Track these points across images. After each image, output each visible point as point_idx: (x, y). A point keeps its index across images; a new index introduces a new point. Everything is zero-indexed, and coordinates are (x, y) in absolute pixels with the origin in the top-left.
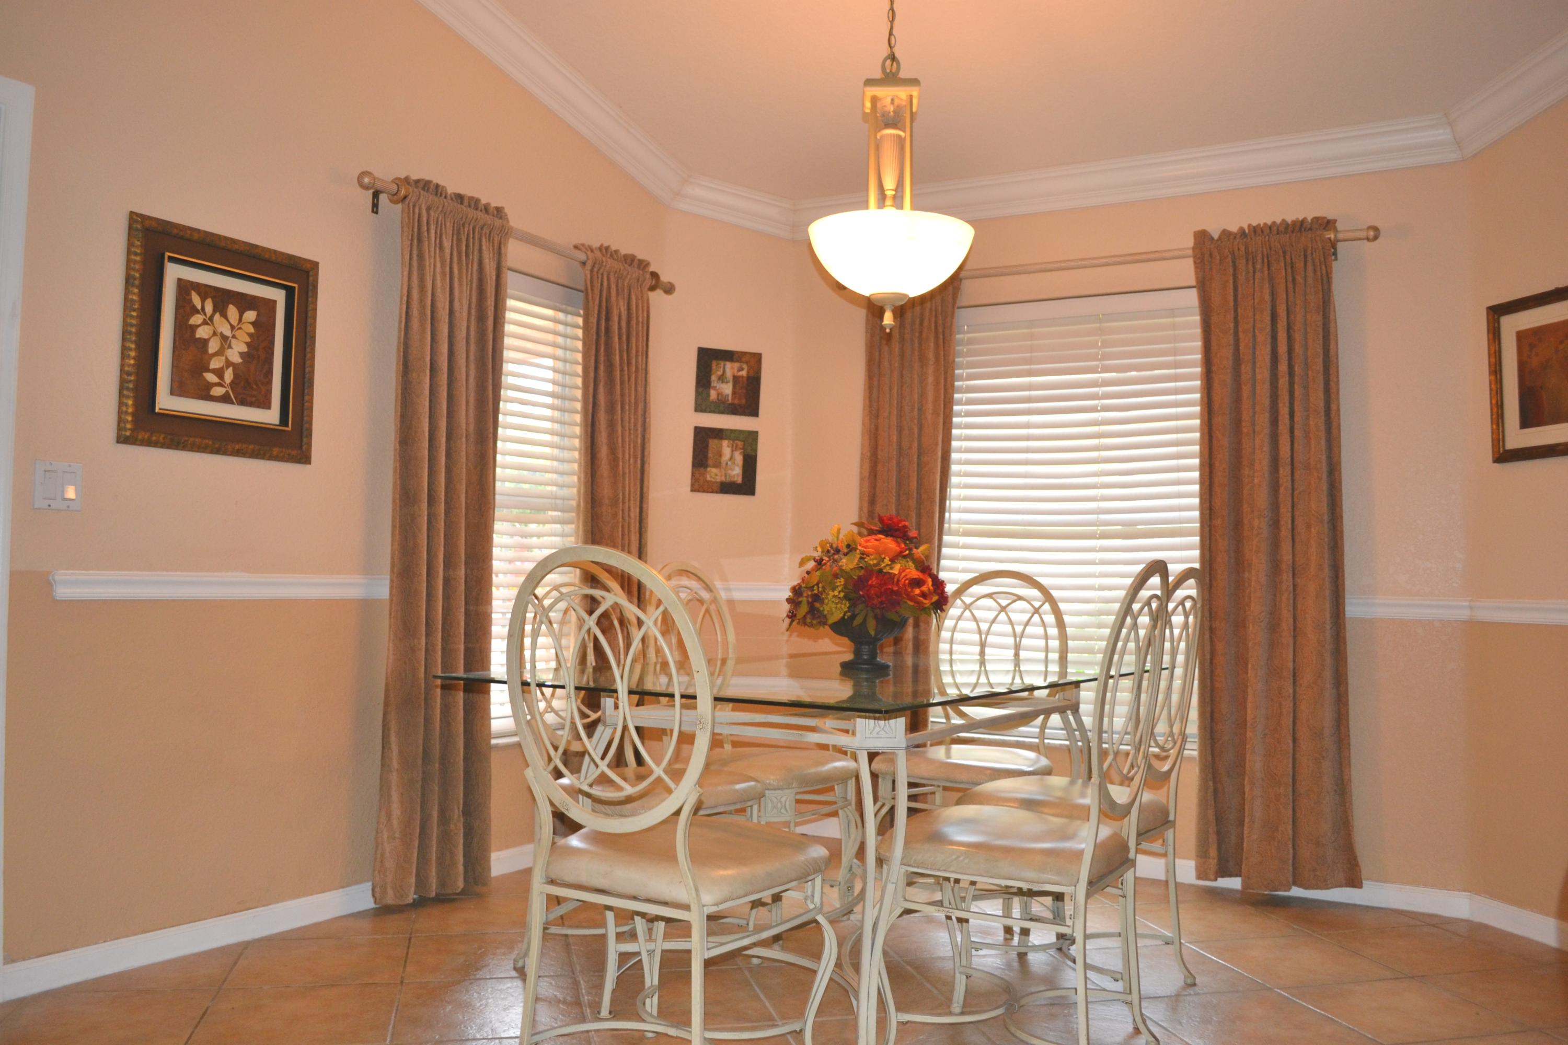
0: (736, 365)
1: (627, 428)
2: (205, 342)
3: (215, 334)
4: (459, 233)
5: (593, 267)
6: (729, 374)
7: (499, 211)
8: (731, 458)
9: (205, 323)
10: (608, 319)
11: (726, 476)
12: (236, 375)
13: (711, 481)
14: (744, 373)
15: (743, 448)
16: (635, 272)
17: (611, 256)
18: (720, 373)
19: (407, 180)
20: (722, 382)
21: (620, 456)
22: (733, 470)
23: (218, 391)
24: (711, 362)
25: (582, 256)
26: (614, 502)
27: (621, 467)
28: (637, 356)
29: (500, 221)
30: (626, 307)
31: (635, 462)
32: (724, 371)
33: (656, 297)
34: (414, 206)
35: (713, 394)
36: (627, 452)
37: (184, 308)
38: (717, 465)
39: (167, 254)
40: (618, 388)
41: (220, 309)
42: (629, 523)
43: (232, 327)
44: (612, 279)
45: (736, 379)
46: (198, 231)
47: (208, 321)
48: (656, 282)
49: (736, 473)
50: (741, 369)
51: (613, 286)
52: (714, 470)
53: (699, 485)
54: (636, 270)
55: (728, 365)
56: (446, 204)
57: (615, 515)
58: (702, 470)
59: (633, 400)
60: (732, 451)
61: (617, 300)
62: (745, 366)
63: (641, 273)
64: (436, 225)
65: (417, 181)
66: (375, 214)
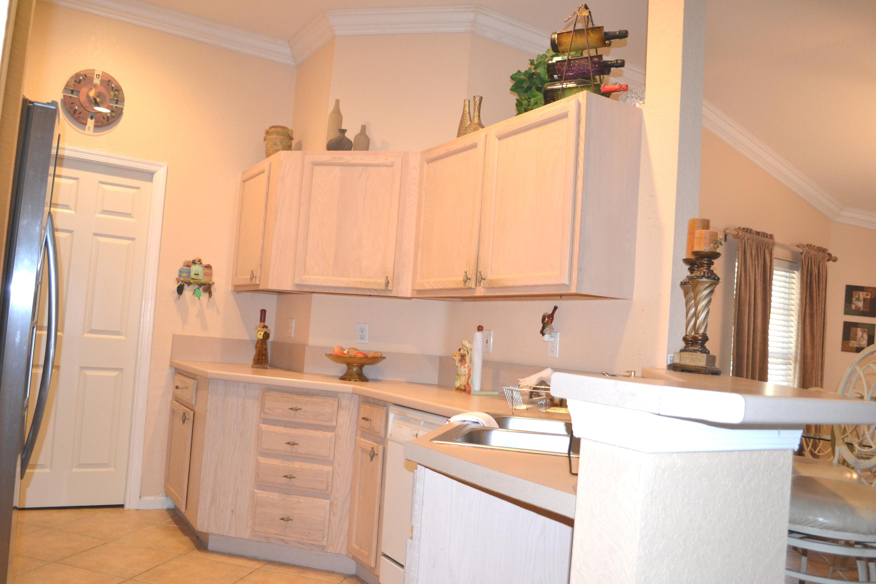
0: (865, 293)
1: (818, 324)
4: (757, 248)
5: (805, 254)
6: (861, 297)
7: (771, 236)
8: (862, 336)
10: (811, 277)
11: (859, 344)
13: (851, 347)
14: (869, 297)
15: (868, 332)
16: (821, 254)
17: (813, 248)
18: (857, 297)
19: (739, 228)
20: (858, 301)
21: (815, 337)
24: (852, 291)
25: (801, 250)
26: (813, 357)
27: (815, 342)
28: (822, 292)
29: (772, 240)
30: (818, 271)
31: (821, 339)
32: (859, 296)
33: (830, 264)
34: (743, 239)
35: (853, 307)
36: (818, 335)
38: (855, 339)
40: (815, 307)
42: (818, 367)
44: (813, 259)
45: (865, 299)
48: (831, 258)
50: (868, 295)
51: (813, 262)
52: (853, 342)
53: (845, 348)
55: (861, 293)
56: (754, 236)
57: (813, 363)
58: (847, 342)
59: (820, 312)
60: (862, 333)
61: (815, 267)
62: (869, 294)
63: (824, 254)
64: (750, 245)
65: (744, 229)
66: (725, 242)
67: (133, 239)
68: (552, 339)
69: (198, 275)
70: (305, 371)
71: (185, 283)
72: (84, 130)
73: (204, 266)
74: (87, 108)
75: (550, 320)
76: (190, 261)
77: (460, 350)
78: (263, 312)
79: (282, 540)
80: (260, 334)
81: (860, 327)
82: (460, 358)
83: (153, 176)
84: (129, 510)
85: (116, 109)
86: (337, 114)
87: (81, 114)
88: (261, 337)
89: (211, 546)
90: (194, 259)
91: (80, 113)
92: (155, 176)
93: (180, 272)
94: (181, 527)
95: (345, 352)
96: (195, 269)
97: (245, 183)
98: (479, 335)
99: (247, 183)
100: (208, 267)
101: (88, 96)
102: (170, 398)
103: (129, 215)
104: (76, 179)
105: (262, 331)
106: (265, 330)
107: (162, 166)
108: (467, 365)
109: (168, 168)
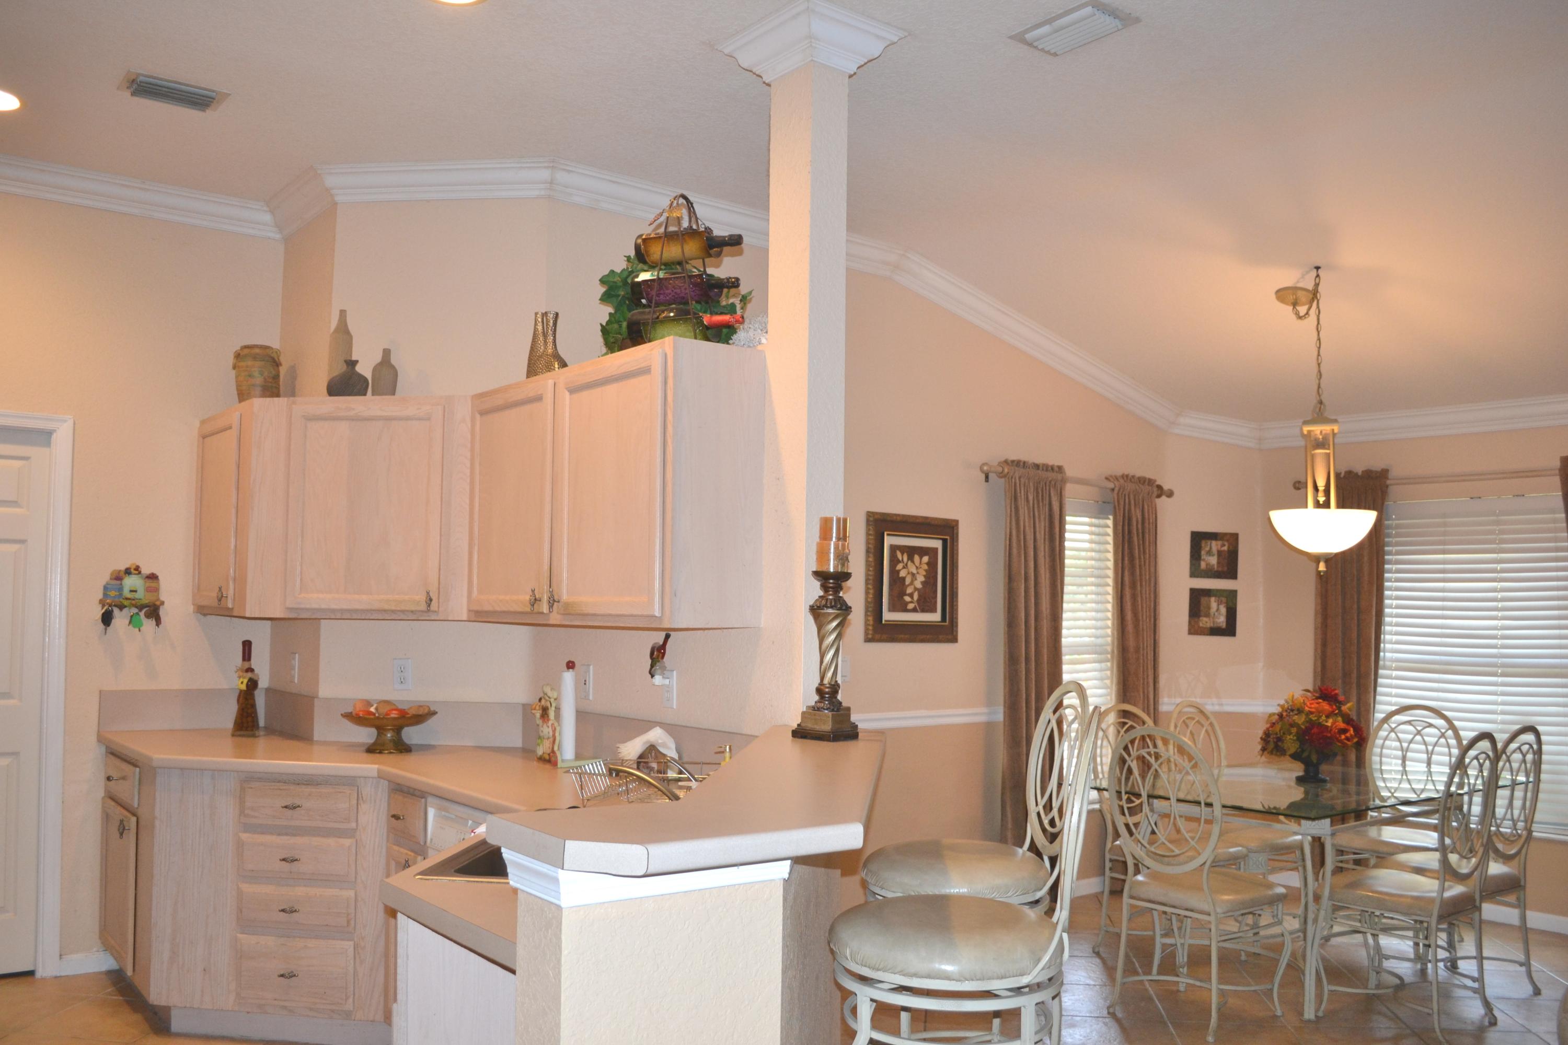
0: (1220, 543)
1: (1144, 598)
2: (904, 579)
3: (908, 573)
4: (1037, 489)
5: (1119, 491)
6: (1214, 549)
7: (1060, 469)
8: (1218, 610)
9: (904, 568)
10: (1130, 524)
11: (1214, 622)
12: (920, 596)
13: (1203, 627)
14: (1225, 548)
15: (1227, 603)
16: (1146, 488)
17: (1131, 480)
18: (1208, 549)
19: (1006, 462)
20: (1210, 555)
21: (1141, 618)
22: (1219, 619)
23: (911, 606)
24: (1201, 541)
25: (1111, 485)
26: (1137, 650)
27: (1141, 626)
28: (1149, 546)
29: (1061, 475)
30: (1140, 514)
31: (1150, 620)
32: (1211, 548)
33: (1162, 503)
34: (1012, 478)
35: (1203, 565)
36: (1145, 614)
37: (894, 561)
38: (1207, 615)
39: (885, 533)
40: (1138, 571)
41: (911, 558)
42: (1147, 663)
43: (917, 568)
44: (1132, 497)
45: (1219, 553)
46: (899, 515)
47: (905, 567)
48: (1161, 492)
49: (1221, 620)
50: (1224, 545)
51: (1132, 502)
52: (1205, 619)
53: (1194, 630)
54: (1147, 487)
55: (1214, 543)
56: (1030, 472)
57: (1138, 659)
58: (1196, 619)
59: (1147, 577)
60: (1218, 605)
61: (1135, 510)
62: (1226, 543)
63: (1150, 488)
64: (1025, 486)
65: (1013, 461)
66: (987, 483)
67: (23, 542)
68: (667, 682)
69: (135, 591)
70: (315, 738)
71: (115, 606)
73: (145, 576)
75: (661, 655)
76: (120, 571)
77: (540, 700)
78: (247, 646)
79: (285, 1008)
80: (242, 683)
81: (1215, 596)
82: (541, 712)
83: (50, 437)
84: (43, 979)
86: (343, 333)
88: (244, 687)
89: (175, 1026)
90: (128, 566)
92: (54, 436)
93: (106, 588)
94: (126, 998)
95: (372, 709)
96: (130, 582)
97: (206, 439)
98: (568, 677)
99: (208, 440)
100: (153, 577)
102: (101, 793)
103: (14, 504)
105: (244, 678)
106: (249, 675)
107: (65, 421)
108: (550, 723)
109: (74, 424)
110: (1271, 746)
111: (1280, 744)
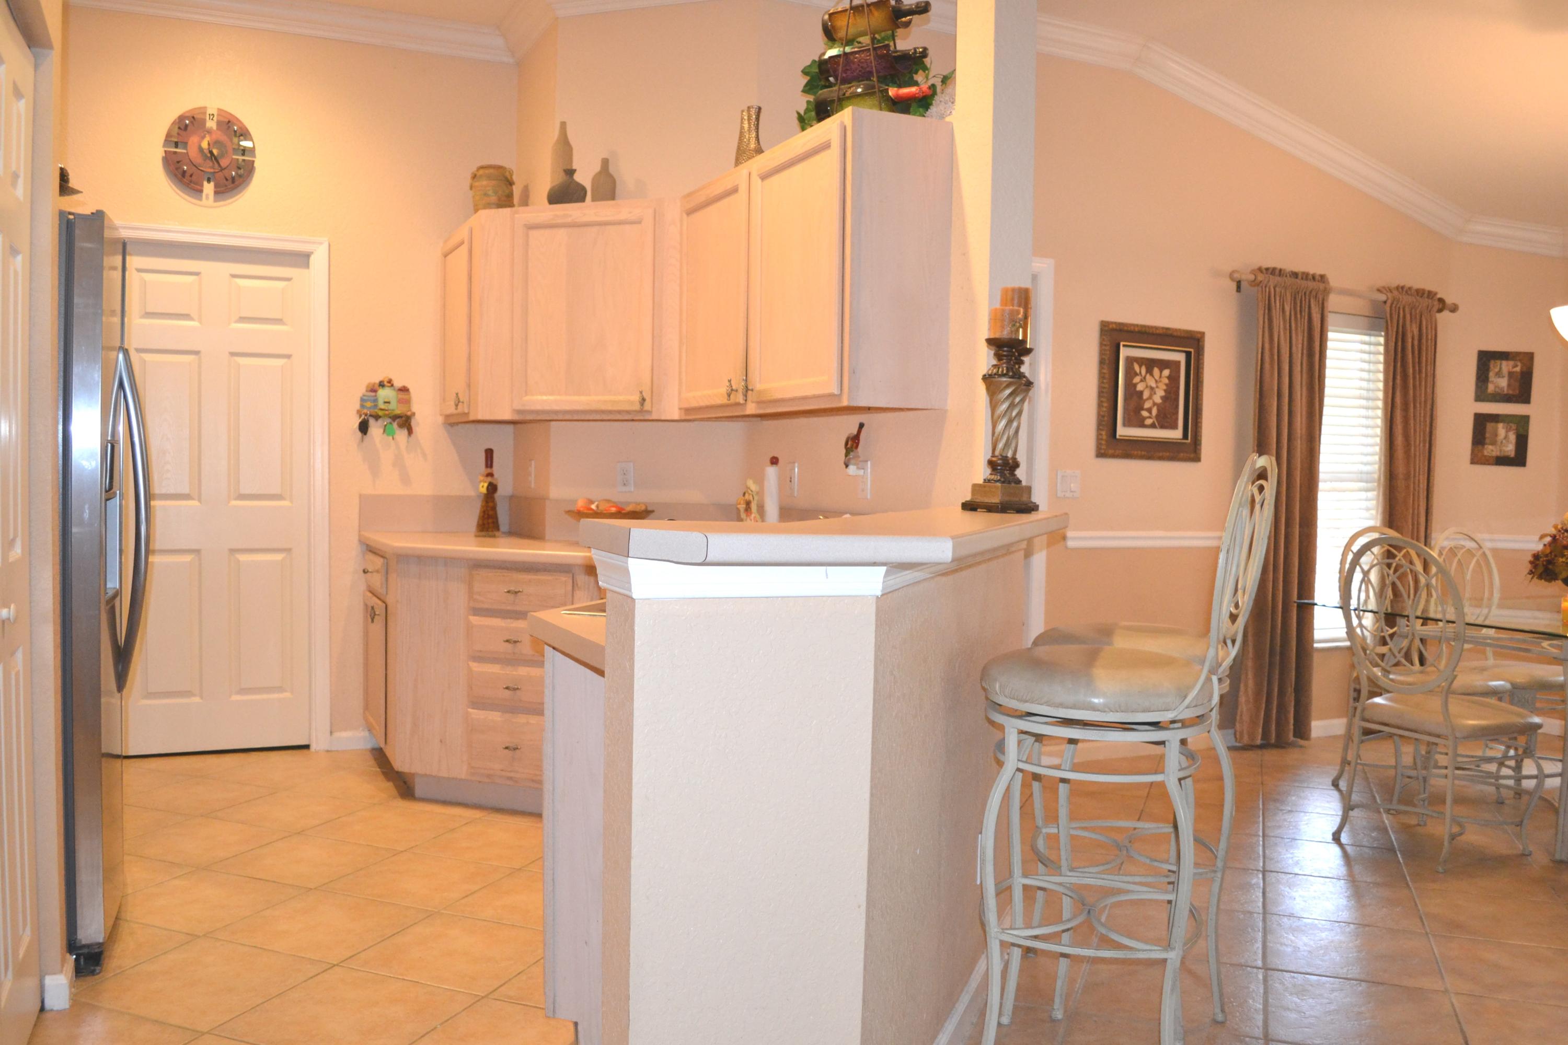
0: (1511, 363)
1: (1418, 421)
2: (1141, 393)
3: (1147, 387)
4: (1295, 298)
5: (1392, 304)
6: (1505, 370)
7: (1323, 277)
8: (1506, 437)
9: (1141, 381)
10: (1404, 341)
11: (1501, 451)
12: (1158, 410)
13: (1488, 456)
14: (1518, 369)
15: (1516, 429)
16: (1425, 302)
17: (1406, 292)
18: (1497, 370)
19: (1260, 269)
20: (1499, 377)
21: (1412, 443)
22: (1507, 447)
23: (1149, 422)
24: (1489, 361)
25: (1383, 297)
26: (1407, 476)
27: (1413, 452)
28: (1426, 366)
29: (1324, 285)
30: (1418, 329)
31: (1424, 446)
32: (1501, 368)
33: (1444, 318)
34: (1266, 287)
35: (1491, 388)
36: (1418, 438)
37: (1130, 374)
38: (1494, 443)
39: (1122, 344)
40: (1411, 392)
41: (1150, 371)
42: (1419, 492)
43: (1156, 381)
44: (1407, 310)
45: (1511, 374)
46: (1137, 325)
47: (1143, 380)
48: (1442, 305)
49: (1510, 449)
50: (1516, 366)
51: (1408, 316)
52: (1490, 447)
53: (1477, 459)
54: (1426, 299)
55: (1504, 363)
56: (1287, 281)
57: (1408, 487)
58: (1480, 447)
59: (1423, 399)
60: (1507, 432)
61: (1411, 325)
62: (1519, 364)
63: (1430, 301)
64: (1280, 297)
65: (1267, 269)
66: (1238, 293)
67: (288, 357)
68: (861, 472)
69: (389, 403)
70: (547, 537)
71: (371, 416)
72: (200, 199)
73: (397, 388)
74: (202, 167)
75: (855, 445)
76: (375, 384)
77: (744, 494)
78: (489, 453)
79: (510, 778)
80: (483, 487)
81: (1502, 421)
82: (744, 506)
83: (309, 259)
84: (317, 752)
85: (243, 164)
86: (564, 143)
87: (193, 176)
88: (484, 490)
89: (418, 792)
90: (381, 379)
91: (191, 176)
92: (312, 258)
93: (362, 400)
94: (385, 770)
95: (593, 507)
96: (383, 394)
97: (447, 258)
98: (771, 471)
99: (449, 257)
100: (404, 390)
101: (201, 149)
102: (362, 587)
103: (279, 321)
104: (197, 274)
105: (485, 482)
106: (489, 479)
107: (321, 243)
108: (753, 516)
109: (329, 245)
110: (1540, 569)
111: (1550, 567)
